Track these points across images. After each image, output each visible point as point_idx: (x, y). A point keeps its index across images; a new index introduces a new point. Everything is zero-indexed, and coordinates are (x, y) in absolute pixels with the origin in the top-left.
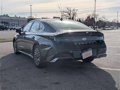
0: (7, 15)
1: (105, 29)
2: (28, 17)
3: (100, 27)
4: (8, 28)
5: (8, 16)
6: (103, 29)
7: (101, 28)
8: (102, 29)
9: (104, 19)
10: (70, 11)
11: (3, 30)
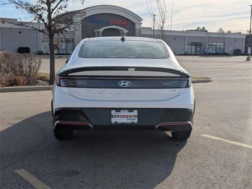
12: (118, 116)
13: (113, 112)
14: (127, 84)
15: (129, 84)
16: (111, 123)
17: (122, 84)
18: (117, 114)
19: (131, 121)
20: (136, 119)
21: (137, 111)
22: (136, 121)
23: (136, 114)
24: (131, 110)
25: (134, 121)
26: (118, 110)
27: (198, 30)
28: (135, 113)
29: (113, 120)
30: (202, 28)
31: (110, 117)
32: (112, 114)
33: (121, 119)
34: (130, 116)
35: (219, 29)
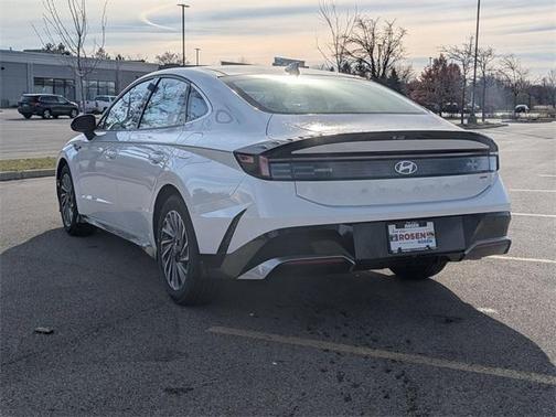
0: (61, 47)
1: (519, 117)
2: (158, 57)
3: (494, 110)
4: (75, 109)
5: (68, 53)
6: (510, 117)
7: (498, 114)
8: (503, 117)
9: (510, 73)
10: (371, 36)
11: (56, 117)
12: (402, 237)
13: (392, 229)
14: (410, 167)
15: (414, 168)
16: (391, 252)
17: (402, 168)
18: (399, 232)
19: (423, 245)
20: (434, 240)
21: (432, 223)
22: (433, 244)
23: (432, 230)
24: (422, 221)
25: (431, 245)
26: (400, 223)
27: (48, 50)
28: (430, 227)
29: (395, 246)
30: (57, 46)
31: (388, 239)
32: (391, 233)
33: (407, 242)
34: (423, 235)
35: (97, 50)
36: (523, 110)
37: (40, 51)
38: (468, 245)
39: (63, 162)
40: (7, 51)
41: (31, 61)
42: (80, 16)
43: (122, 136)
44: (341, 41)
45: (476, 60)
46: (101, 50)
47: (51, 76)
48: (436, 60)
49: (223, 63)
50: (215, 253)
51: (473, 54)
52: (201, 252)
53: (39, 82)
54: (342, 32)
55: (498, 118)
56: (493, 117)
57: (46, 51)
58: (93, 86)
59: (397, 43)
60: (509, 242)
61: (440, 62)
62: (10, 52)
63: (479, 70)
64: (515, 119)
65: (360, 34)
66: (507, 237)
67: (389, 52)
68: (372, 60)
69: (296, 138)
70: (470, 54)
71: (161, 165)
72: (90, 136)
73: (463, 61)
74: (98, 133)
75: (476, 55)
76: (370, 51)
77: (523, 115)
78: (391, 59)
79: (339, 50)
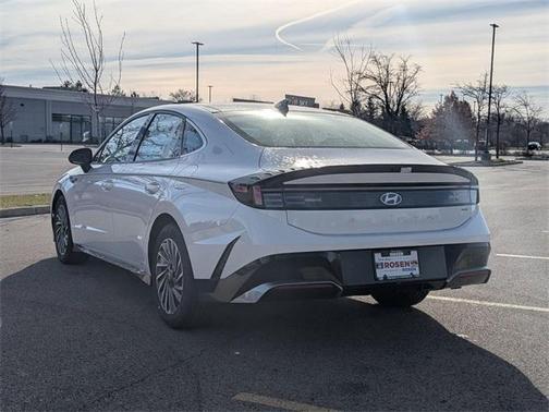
0: (79, 84)
1: (533, 154)
2: (172, 94)
3: (506, 147)
5: (85, 91)
6: (524, 155)
7: (511, 152)
8: (517, 154)
10: (385, 73)
12: (387, 265)
13: (378, 257)
14: (395, 199)
15: (399, 199)
16: (376, 279)
17: (387, 199)
18: (385, 260)
19: (408, 273)
20: (417, 268)
21: (416, 252)
22: (416, 272)
23: (416, 259)
24: (407, 250)
25: (414, 273)
26: (386, 252)
27: (66, 87)
28: (414, 255)
29: (380, 274)
30: (74, 84)
31: (374, 266)
32: (377, 261)
33: (392, 270)
34: (407, 264)
35: (113, 88)
36: (535, 147)
37: (58, 88)
38: (449, 274)
39: (59, 194)
40: (26, 88)
41: (48, 97)
42: (97, 51)
43: (116, 168)
44: (356, 77)
45: (490, 97)
46: (117, 87)
47: (68, 112)
48: (447, 98)
49: (235, 100)
50: (209, 277)
51: (488, 91)
52: (196, 277)
53: (57, 118)
54: (357, 69)
55: (510, 155)
56: (505, 155)
57: (64, 89)
58: (109, 122)
59: (412, 79)
60: (489, 271)
61: (452, 99)
62: (30, 89)
63: (493, 107)
64: (529, 156)
65: (375, 70)
66: (487, 268)
67: (404, 88)
68: (386, 97)
69: (287, 170)
70: (484, 90)
71: (156, 196)
72: (86, 168)
73: (477, 98)
74: (94, 166)
75: (490, 92)
76: (384, 87)
77: (537, 152)
78: (406, 95)
79: (354, 87)
